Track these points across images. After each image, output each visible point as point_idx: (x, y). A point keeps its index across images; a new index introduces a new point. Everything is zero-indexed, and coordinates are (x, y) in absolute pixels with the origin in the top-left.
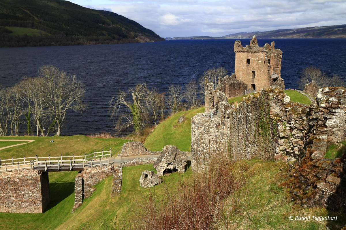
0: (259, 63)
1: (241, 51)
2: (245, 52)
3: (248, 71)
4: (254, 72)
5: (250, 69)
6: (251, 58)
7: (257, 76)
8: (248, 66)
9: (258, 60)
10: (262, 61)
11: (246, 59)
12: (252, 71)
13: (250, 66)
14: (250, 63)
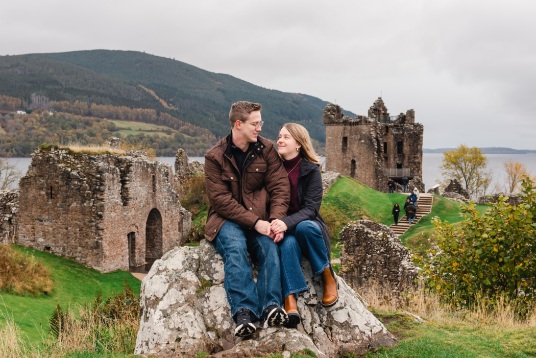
0: (362, 143)
1: (334, 123)
2: (340, 123)
3: (345, 159)
4: (353, 162)
5: (347, 155)
6: (349, 134)
7: (358, 168)
8: (344, 150)
9: (360, 140)
10: (365, 140)
11: (342, 137)
12: (351, 159)
13: (348, 150)
14: (348, 145)
